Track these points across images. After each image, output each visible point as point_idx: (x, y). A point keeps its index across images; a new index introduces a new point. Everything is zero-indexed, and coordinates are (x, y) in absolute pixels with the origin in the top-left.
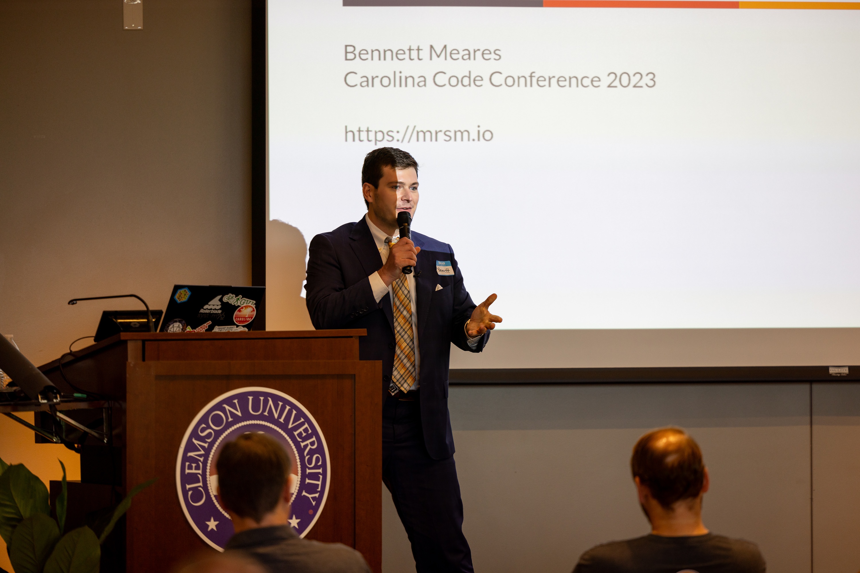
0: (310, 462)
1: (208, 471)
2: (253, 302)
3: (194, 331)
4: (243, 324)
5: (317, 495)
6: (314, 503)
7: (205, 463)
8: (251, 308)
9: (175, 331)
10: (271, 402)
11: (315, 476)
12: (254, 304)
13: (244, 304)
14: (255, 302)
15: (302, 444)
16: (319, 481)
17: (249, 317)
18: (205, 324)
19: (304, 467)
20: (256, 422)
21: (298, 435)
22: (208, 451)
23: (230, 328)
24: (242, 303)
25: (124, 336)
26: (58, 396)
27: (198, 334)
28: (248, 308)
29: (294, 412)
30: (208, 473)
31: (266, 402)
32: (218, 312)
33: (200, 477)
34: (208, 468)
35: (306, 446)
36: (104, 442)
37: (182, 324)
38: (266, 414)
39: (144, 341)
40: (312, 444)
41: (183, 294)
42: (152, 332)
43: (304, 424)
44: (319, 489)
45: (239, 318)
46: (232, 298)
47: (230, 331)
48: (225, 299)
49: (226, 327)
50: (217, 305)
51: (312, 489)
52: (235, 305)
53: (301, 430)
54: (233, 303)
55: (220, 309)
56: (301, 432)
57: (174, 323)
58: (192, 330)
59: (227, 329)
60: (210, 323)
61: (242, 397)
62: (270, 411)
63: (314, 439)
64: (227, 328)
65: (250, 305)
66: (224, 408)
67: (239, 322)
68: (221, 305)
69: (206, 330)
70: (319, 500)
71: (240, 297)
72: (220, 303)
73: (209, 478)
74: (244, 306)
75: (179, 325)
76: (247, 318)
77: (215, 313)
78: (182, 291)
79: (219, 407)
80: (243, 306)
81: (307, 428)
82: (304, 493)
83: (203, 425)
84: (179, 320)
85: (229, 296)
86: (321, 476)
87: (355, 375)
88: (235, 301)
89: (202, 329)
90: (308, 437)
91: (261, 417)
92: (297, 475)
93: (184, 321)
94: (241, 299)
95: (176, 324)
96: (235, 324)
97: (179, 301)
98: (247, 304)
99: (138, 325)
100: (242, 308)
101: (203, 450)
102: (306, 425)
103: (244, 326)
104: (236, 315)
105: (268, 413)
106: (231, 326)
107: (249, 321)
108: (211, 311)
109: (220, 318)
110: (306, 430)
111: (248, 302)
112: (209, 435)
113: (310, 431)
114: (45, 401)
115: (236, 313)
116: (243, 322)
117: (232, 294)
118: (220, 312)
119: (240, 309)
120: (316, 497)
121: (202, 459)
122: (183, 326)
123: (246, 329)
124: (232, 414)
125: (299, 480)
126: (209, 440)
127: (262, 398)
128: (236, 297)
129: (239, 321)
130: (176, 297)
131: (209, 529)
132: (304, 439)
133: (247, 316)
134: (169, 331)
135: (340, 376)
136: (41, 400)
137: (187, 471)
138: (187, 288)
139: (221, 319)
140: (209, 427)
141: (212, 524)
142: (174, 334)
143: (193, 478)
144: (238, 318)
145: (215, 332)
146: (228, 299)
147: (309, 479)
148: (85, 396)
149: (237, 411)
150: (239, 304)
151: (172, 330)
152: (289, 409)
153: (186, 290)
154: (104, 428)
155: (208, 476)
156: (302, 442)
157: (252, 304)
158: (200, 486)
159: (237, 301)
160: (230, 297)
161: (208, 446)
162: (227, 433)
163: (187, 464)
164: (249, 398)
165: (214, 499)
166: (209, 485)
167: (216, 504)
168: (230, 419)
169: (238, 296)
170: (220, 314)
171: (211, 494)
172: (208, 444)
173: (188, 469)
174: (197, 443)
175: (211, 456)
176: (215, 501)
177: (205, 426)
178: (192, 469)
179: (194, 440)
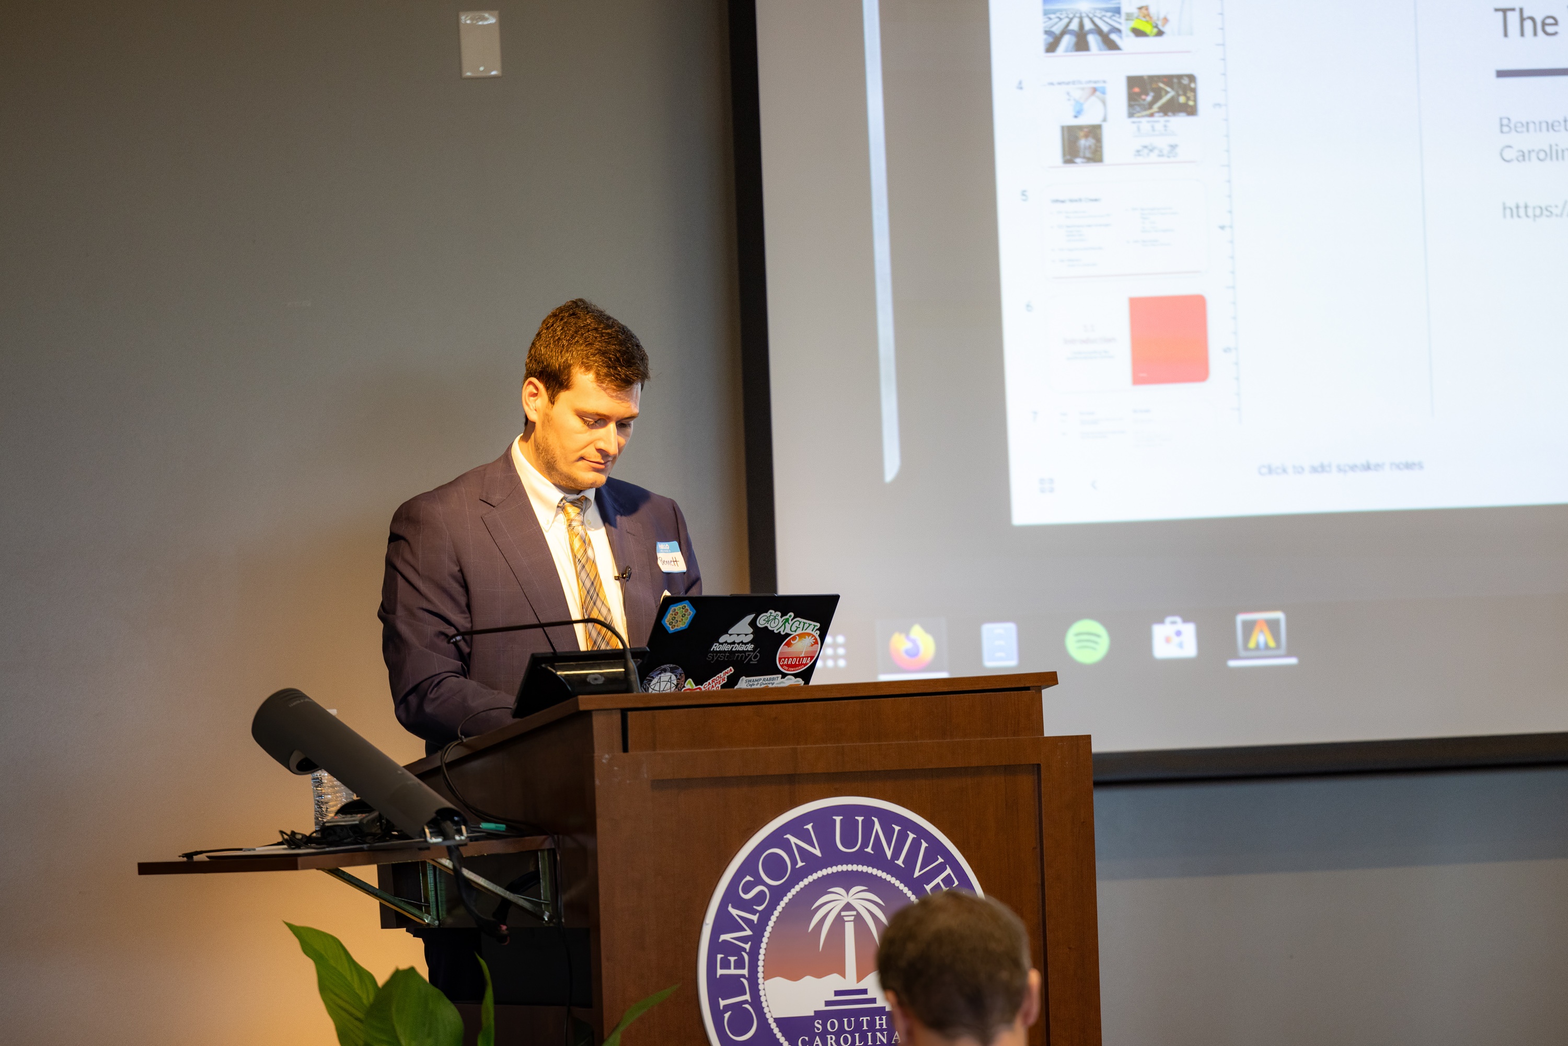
1: (760, 969)
2: (815, 626)
3: (700, 688)
4: (794, 671)
7: (754, 954)
8: (810, 637)
9: (662, 689)
10: (877, 826)
12: (817, 630)
14: (818, 625)
17: (808, 657)
18: (722, 674)
20: (850, 868)
21: (932, 890)
22: (758, 930)
23: (770, 679)
24: (794, 628)
25: (585, 702)
26: (463, 828)
27: (709, 694)
28: (805, 638)
29: (924, 845)
30: (760, 975)
31: (868, 826)
32: (747, 648)
33: (745, 982)
34: (761, 963)
36: (544, 919)
37: (676, 676)
38: (869, 850)
39: (624, 712)
41: (680, 615)
42: (635, 693)
43: (944, 868)
45: (787, 660)
46: (775, 618)
47: (770, 686)
48: (761, 622)
49: (762, 677)
50: (746, 635)
53: (938, 880)
54: (777, 630)
55: (751, 642)
57: (660, 673)
58: (695, 687)
59: (764, 682)
60: (730, 670)
61: (822, 818)
62: (878, 844)
65: (809, 631)
66: (788, 840)
67: (786, 668)
68: (752, 633)
69: (723, 687)
71: (790, 616)
72: (751, 630)
73: (763, 984)
74: (797, 635)
75: (671, 678)
76: (803, 657)
77: (741, 651)
78: (680, 607)
79: (776, 839)
80: (795, 634)
81: (949, 876)
83: (748, 878)
85: (768, 614)
87: (1039, 765)
88: (781, 624)
89: (715, 684)
91: (860, 858)
93: (680, 669)
94: (792, 620)
95: (666, 676)
96: (779, 672)
97: (671, 630)
98: (802, 630)
99: (601, 681)
100: (794, 638)
101: (750, 929)
102: (948, 871)
103: (796, 676)
104: (781, 653)
105: (872, 850)
106: (772, 676)
108: (733, 647)
109: (750, 660)
110: (948, 881)
111: (806, 626)
112: (760, 897)
113: (956, 883)
114: (439, 840)
115: (782, 649)
116: (795, 666)
118: (750, 647)
119: (789, 640)
121: (747, 946)
123: (801, 681)
124: (803, 853)
126: (760, 908)
127: (860, 819)
128: (781, 617)
129: (785, 665)
130: (667, 621)
133: (803, 655)
134: (650, 690)
135: (1010, 770)
136: (431, 837)
137: (720, 972)
138: (687, 601)
139: (751, 662)
140: (759, 881)
142: (662, 696)
143: (732, 986)
144: (785, 658)
145: (740, 690)
148: (502, 827)
149: (813, 846)
151: (657, 688)
152: (914, 839)
153: (687, 605)
154: (542, 891)
155: (760, 981)
157: (813, 631)
158: (746, 1002)
159: (784, 624)
160: (772, 617)
161: (759, 919)
162: (794, 891)
163: (719, 956)
164: (835, 820)
165: (773, 1025)
166: (763, 999)
167: (779, 1035)
168: (800, 864)
169: (787, 615)
170: (751, 651)
171: (768, 1016)
172: (758, 914)
173: (721, 968)
174: (737, 915)
175: (765, 940)
176: (776, 1031)
177: (752, 879)
178: (729, 968)
179: (730, 909)
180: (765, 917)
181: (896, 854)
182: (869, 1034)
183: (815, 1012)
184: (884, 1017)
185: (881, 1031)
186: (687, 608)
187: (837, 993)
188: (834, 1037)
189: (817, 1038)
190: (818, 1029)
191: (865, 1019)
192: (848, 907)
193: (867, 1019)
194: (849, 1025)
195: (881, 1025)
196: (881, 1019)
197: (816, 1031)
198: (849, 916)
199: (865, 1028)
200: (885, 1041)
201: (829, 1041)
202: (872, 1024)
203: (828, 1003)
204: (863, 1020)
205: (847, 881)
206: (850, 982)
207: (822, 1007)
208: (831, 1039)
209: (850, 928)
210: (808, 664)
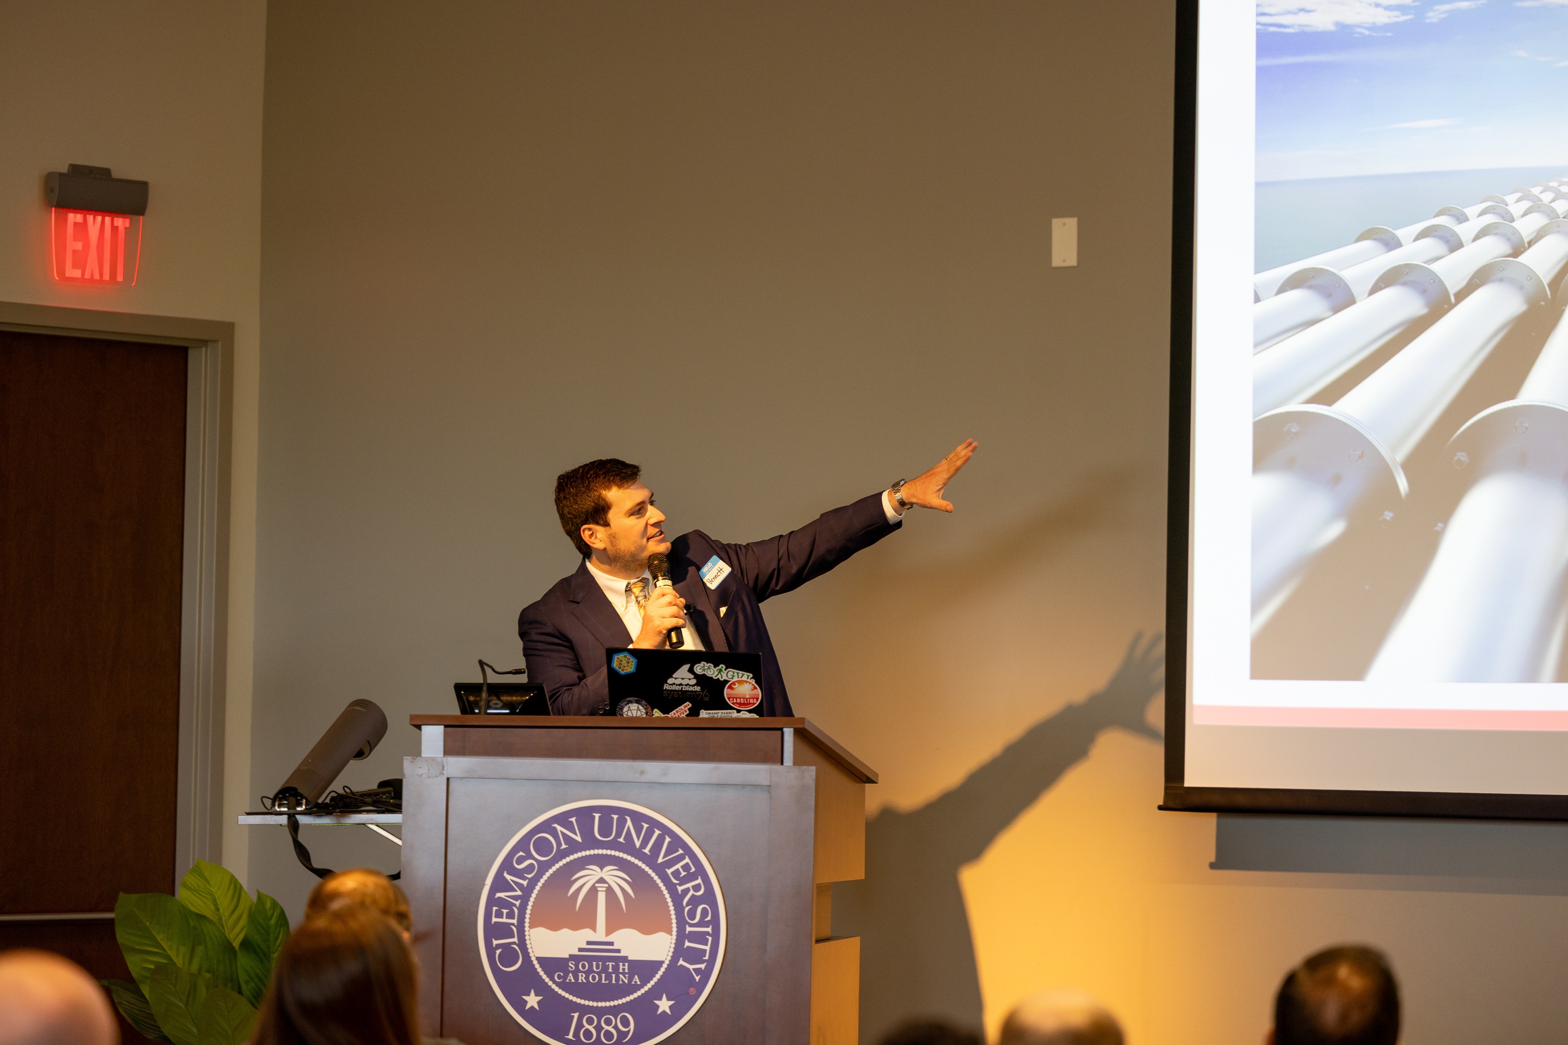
0: (692, 915)
1: (527, 920)
2: (748, 676)
4: (745, 707)
5: (703, 966)
6: (697, 978)
7: (522, 909)
8: (748, 684)
10: (629, 823)
11: (700, 938)
12: (751, 678)
13: (734, 677)
14: (751, 675)
15: (680, 889)
16: (707, 945)
17: (753, 698)
18: (682, 707)
19: (681, 924)
20: (604, 852)
21: (672, 873)
22: (527, 892)
23: (727, 713)
24: (730, 676)
28: (744, 684)
29: (668, 839)
30: (527, 925)
31: (621, 823)
32: (694, 689)
33: (515, 929)
34: (528, 916)
35: (686, 891)
37: (643, 707)
38: (621, 840)
39: (445, 727)
40: (697, 888)
41: (625, 661)
43: (684, 858)
44: (707, 958)
45: (735, 699)
46: (709, 668)
47: (729, 717)
48: (698, 669)
49: (720, 711)
50: (690, 679)
51: (695, 956)
52: (718, 679)
53: (678, 866)
54: (716, 676)
55: (697, 684)
56: (678, 869)
57: (628, 704)
58: (663, 715)
59: (723, 715)
60: (689, 704)
61: (585, 815)
62: (629, 835)
63: (699, 881)
64: (722, 713)
65: (745, 678)
66: (555, 828)
67: (738, 705)
68: (694, 678)
69: (686, 715)
70: (706, 975)
71: (722, 667)
72: (693, 676)
73: (529, 931)
74: (737, 681)
75: (638, 707)
76: (749, 698)
77: (690, 691)
78: (621, 656)
79: (546, 826)
80: (733, 681)
81: (687, 863)
82: (681, 962)
83: (521, 853)
84: (635, 700)
85: (702, 665)
86: (710, 938)
88: (717, 672)
89: (678, 713)
92: (672, 935)
93: (644, 702)
94: (725, 670)
95: (634, 706)
97: (620, 672)
98: (741, 678)
100: (734, 684)
101: (520, 890)
102: (687, 860)
103: (750, 711)
104: (727, 694)
105: (624, 840)
108: (682, 688)
109: (702, 698)
110: (686, 868)
111: (743, 675)
112: (530, 868)
113: (693, 869)
114: (285, 809)
115: (726, 691)
116: (744, 704)
117: (708, 663)
118: (698, 688)
119: (730, 685)
120: (701, 968)
121: (518, 903)
122: (645, 709)
123: (755, 716)
124: (567, 839)
125: (674, 941)
126: (530, 876)
127: (615, 817)
128: (714, 667)
129: (737, 703)
130: (615, 665)
131: (528, 1007)
132: (683, 881)
133: (748, 697)
136: (280, 807)
137: (494, 920)
138: (626, 652)
139: (705, 700)
140: (531, 857)
141: (532, 1000)
143: (503, 930)
144: (733, 698)
146: (704, 670)
147: (689, 941)
149: (575, 834)
150: (725, 678)
152: (659, 834)
153: (627, 655)
155: (527, 929)
156: (680, 885)
157: (748, 678)
158: (514, 943)
159: (720, 672)
160: (706, 668)
161: (528, 884)
162: (557, 866)
163: (495, 908)
164: (594, 817)
165: (535, 962)
166: (528, 942)
167: (539, 970)
168: (564, 846)
169: (718, 666)
170: (699, 691)
171: (531, 955)
172: (527, 881)
173: (496, 917)
174: (511, 880)
175: (532, 899)
176: (537, 966)
177: (524, 854)
178: (502, 917)
179: (505, 875)
180: (533, 882)
181: (644, 844)
182: (614, 975)
183: (570, 955)
184: (627, 964)
185: (624, 974)
186: (628, 657)
187: (589, 943)
188: (584, 975)
189: (571, 975)
190: (572, 968)
191: (611, 964)
192: (602, 880)
193: (612, 965)
194: (597, 968)
195: (624, 969)
196: (624, 965)
197: (570, 969)
198: (602, 888)
199: (610, 970)
200: (626, 981)
201: (580, 977)
202: (616, 968)
203: (580, 950)
204: (609, 964)
205: (602, 862)
206: (600, 935)
207: (576, 952)
208: (582, 976)
209: (602, 897)
210: (755, 703)
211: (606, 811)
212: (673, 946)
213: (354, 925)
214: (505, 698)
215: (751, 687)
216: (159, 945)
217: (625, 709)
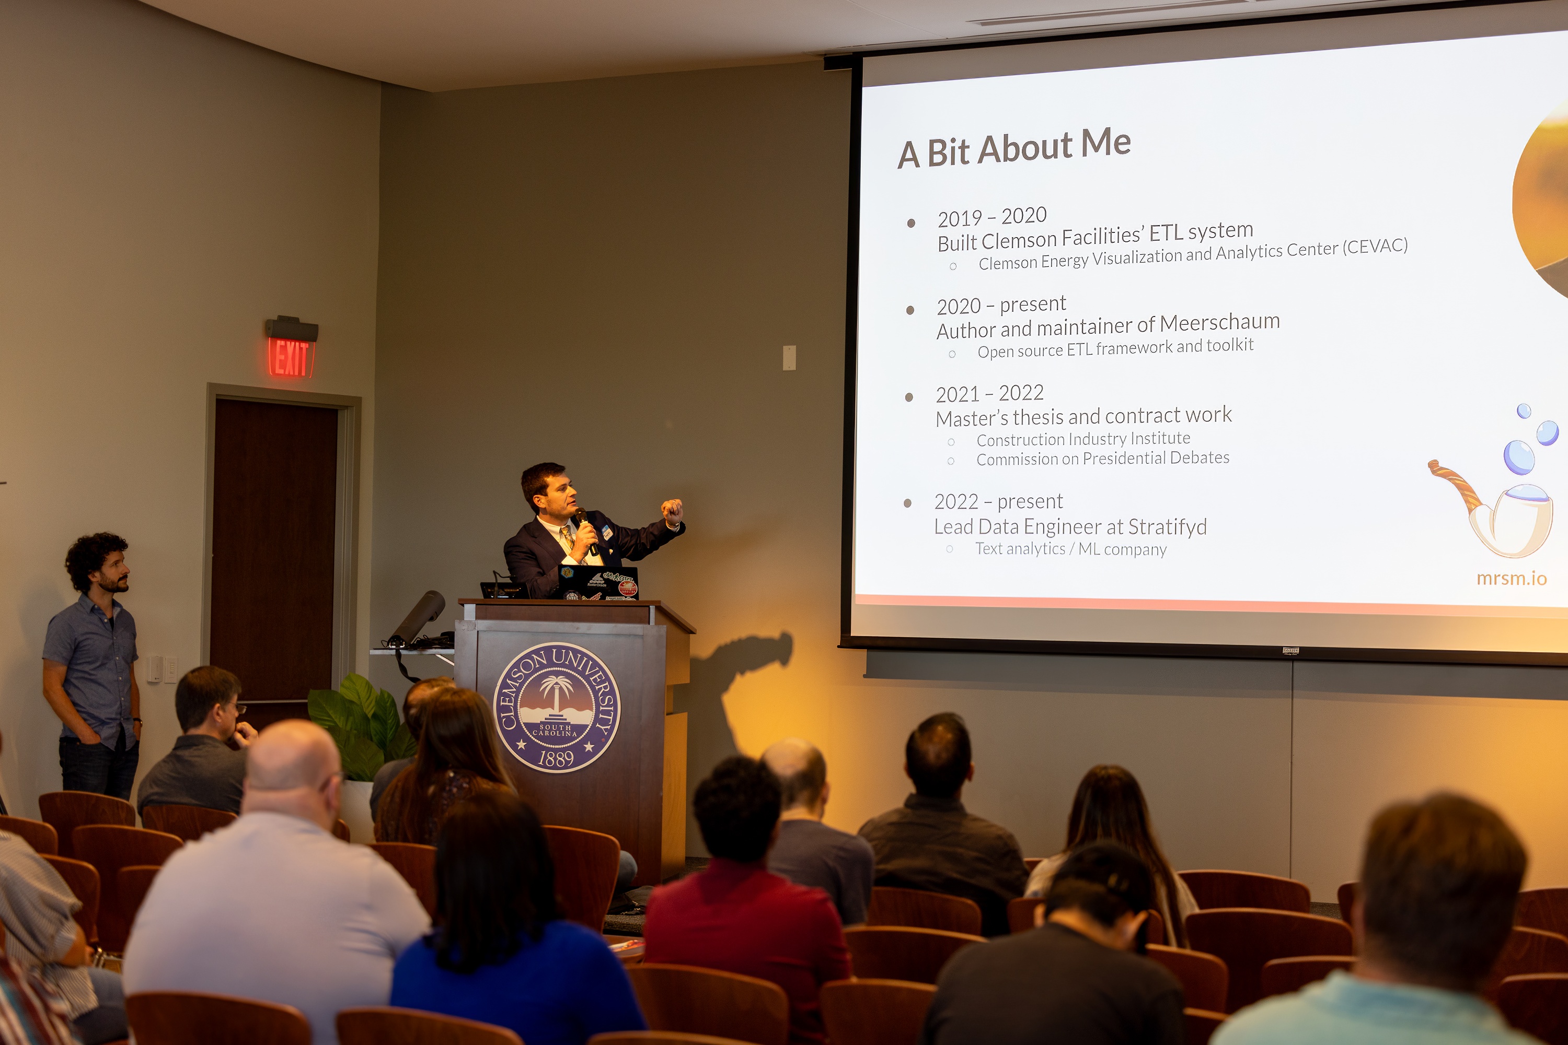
0: (603, 701)
1: (519, 704)
5: (609, 727)
6: (606, 734)
7: (516, 698)
10: (571, 654)
11: (607, 713)
12: (633, 580)
13: (622, 580)
15: (597, 688)
16: (611, 716)
17: (634, 590)
18: (597, 595)
19: (598, 706)
20: (558, 669)
21: (593, 680)
22: (519, 689)
28: (629, 583)
29: (591, 663)
30: (519, 706)
31: (567, 654)
32: (603, 585)
33: (512, 708)
34: (519, 702)
35: (600, 689)
38: (567, 663)
39: (477, 605)
40: (605, 687)
41: (568, 572)
43: (599, 672)
44: (611, 723)
45: (623, 591)
46: (610, 575)
48: (605, 575)
50: (600, 581)
51: (605, 722)
52: (615, 581)
53: (596, 676)
54: (614, 579)
55: (604, 583)
56: (596, 678)
57: (569, 593)
60: (600, 593)
61: (548, 650)
62: (571, 661)
63: (607, 684)
64: (617, 598)
65: (629, 580)
66: (533, 657)
69: (598, 599)
70: (610, 731)
71: (616, 574)
72: (602, 579)
73: (520, 709)
74: (625, 582)
75: (574, 595)
76: (631, 591)
79: (528, 656)
81: (601, 675)
82: (598, 725)
83: (516, 670)
84: (573, 591)
85: (607, 573)
87: (643, 635)
90: (602, 682)
91: (563, 665)
92: (593, 711)
93: (577, 592)
94: (618, 576)
97: (566, 577)
101: (515, 688)
102: (601, 673)
103: (632, 597)
104: (620, 588)
106: (620, 596)
107: (634, 593)
108: (597, 585)
109: (607, 590)
110: (600, 677)
112: (520, 677)
113: (604, 678)
116: (629, 593)
118: (605, 585)
119: (621, 584)
121: (514, 695)
122: (578, 596)
123: (634, 600)
124: (539, 662)
125: (594, 715)
126: (520, 681)
127: (564, 651)
129: (625, 593)
130: (563, 573)
131: (519, 748)
132: (599, 684)
134: (566, 598)
137: (502, 704)
139: (609, 591)
140: (521, 671)
141: (521, 745)
143: (506, 709)
146: (607, 576)
147: (602, 715)
149: (544, 660)
150: (618, 580)
151: (570, 598)
152: (586, 660)
153: (569, 568)
155: (518, 708)
156: (597, 686)
158: (512, 715)
159: (616, 577)
161: (519, 685)
162: (534, 676)
163: (502, 698)
164: (553, 651)
165: (523, 725)
166: (519, 715)
167: (525, 729)
168: (537, 666)
169: (614, 574)
170: (606, 587)
171: (521, 721)
172: (519, 683)
173: (502, 702)
174: (510, 683)
175: (521, 693)
176: (524, 727)
178: (506, 702)
179: (507, 680)
180: (522, 684)
181: (579, 665)
182: (563, 732)
183: (540, 722)
184: (570, 726)
185: (568, 731)
186: (566, 569)
187: (550, 715)
188: (548, 732)
189: (541, 731)
190: (542, 728)
192: (557, 683)
193: (562, 726)
194: (555, 728)
195: (568, 729)
196: (568, 727)
198: (557, 687)
199: (561, 729)
200: (569, 735)
201: (546, 733)
203: (546, 719)
205: (557, 674)
206: (556, 711)
207: (544, 720)
209: (557, 692)
211: (559, 648)
212: (594, 717)
213: (464, 697)
214: (505, 590)
215: (632, 585)
216: (330, 716)
217: (568, 596)
